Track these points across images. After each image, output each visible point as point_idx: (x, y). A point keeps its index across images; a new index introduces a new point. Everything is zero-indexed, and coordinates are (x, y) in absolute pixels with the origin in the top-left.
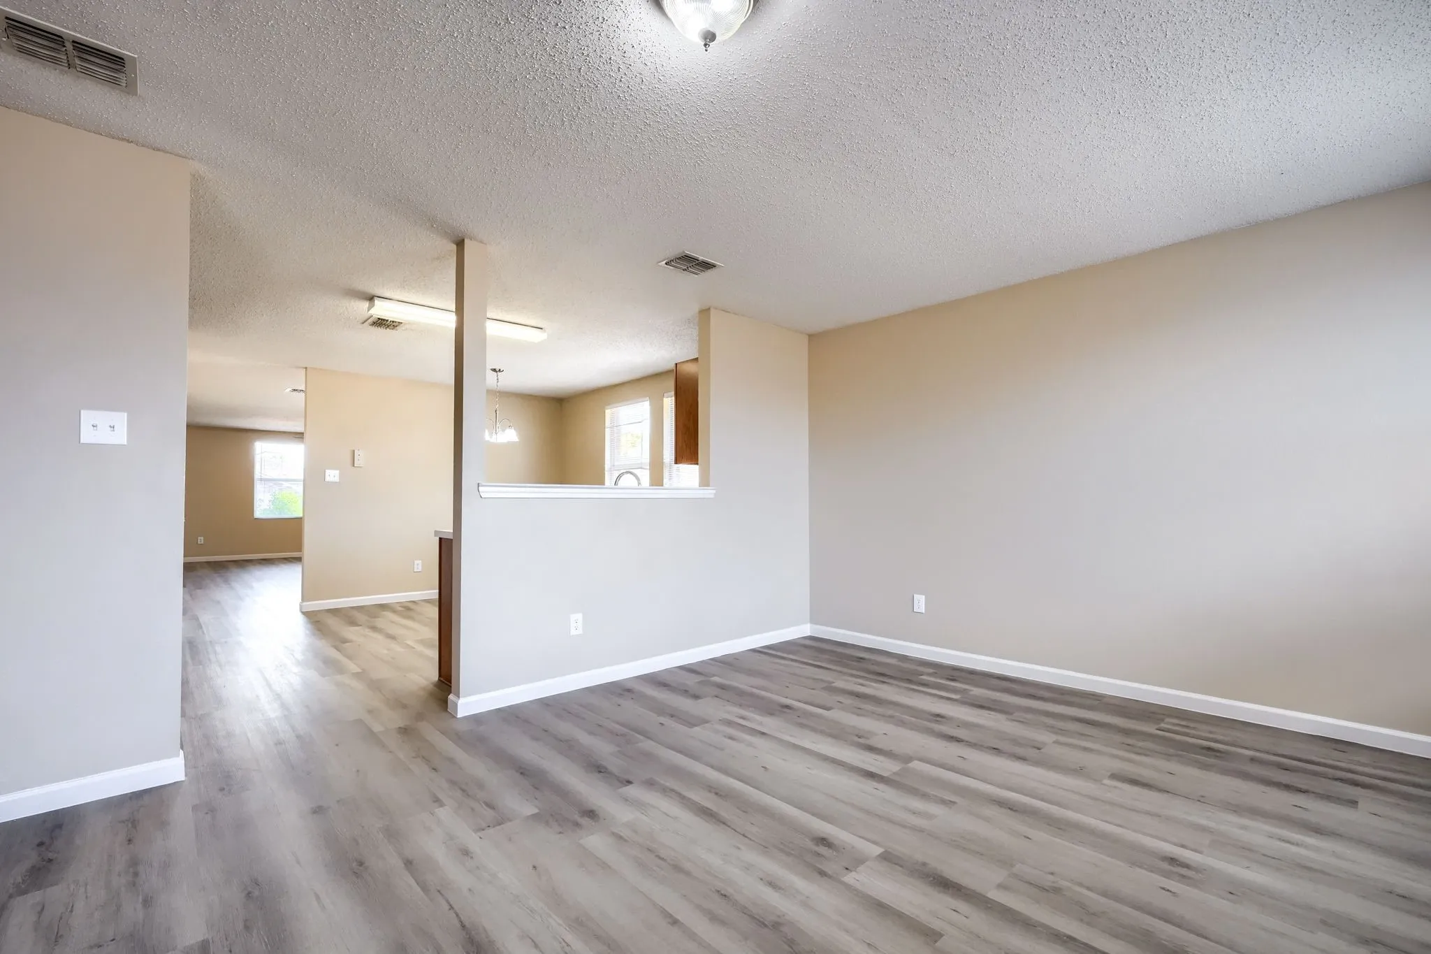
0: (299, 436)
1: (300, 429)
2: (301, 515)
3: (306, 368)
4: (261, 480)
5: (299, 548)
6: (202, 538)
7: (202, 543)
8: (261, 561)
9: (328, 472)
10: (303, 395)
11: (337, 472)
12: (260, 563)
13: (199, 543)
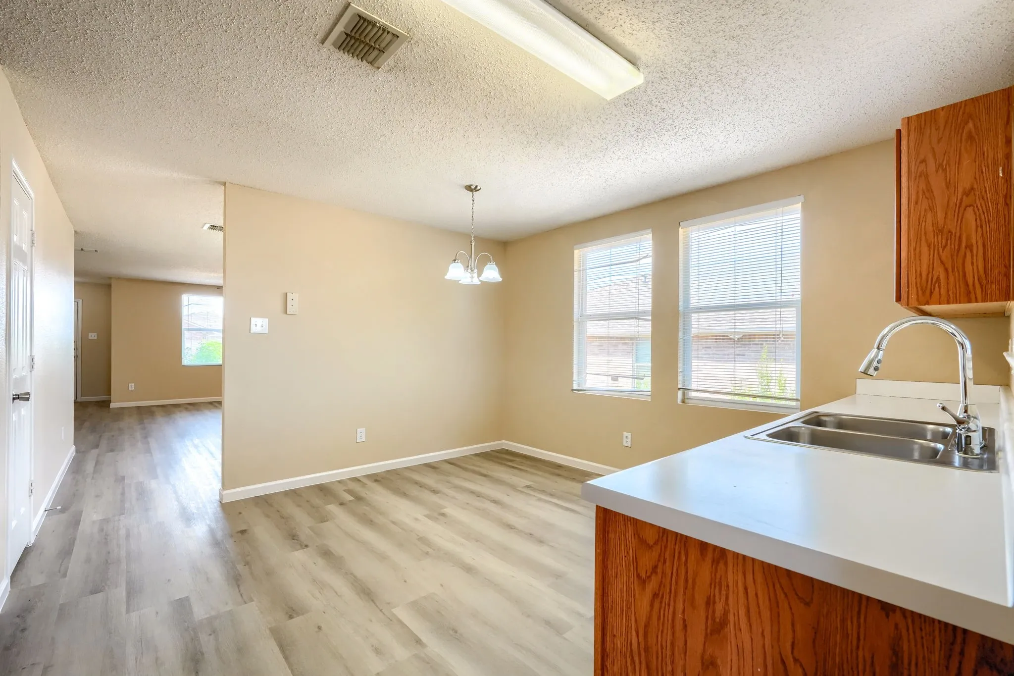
0: (218, 289)
1: (220, 282)
2: (220, 362)
3: (224, 184)
4: (188, 330)
5: (219, 391)
6: (133, 384)
7: (133, 389)
8: (188, 406)
9: (254, 320)
10: (221, 234)
11: (265, 321)
12: (186, 409)
13: (130, 389)
